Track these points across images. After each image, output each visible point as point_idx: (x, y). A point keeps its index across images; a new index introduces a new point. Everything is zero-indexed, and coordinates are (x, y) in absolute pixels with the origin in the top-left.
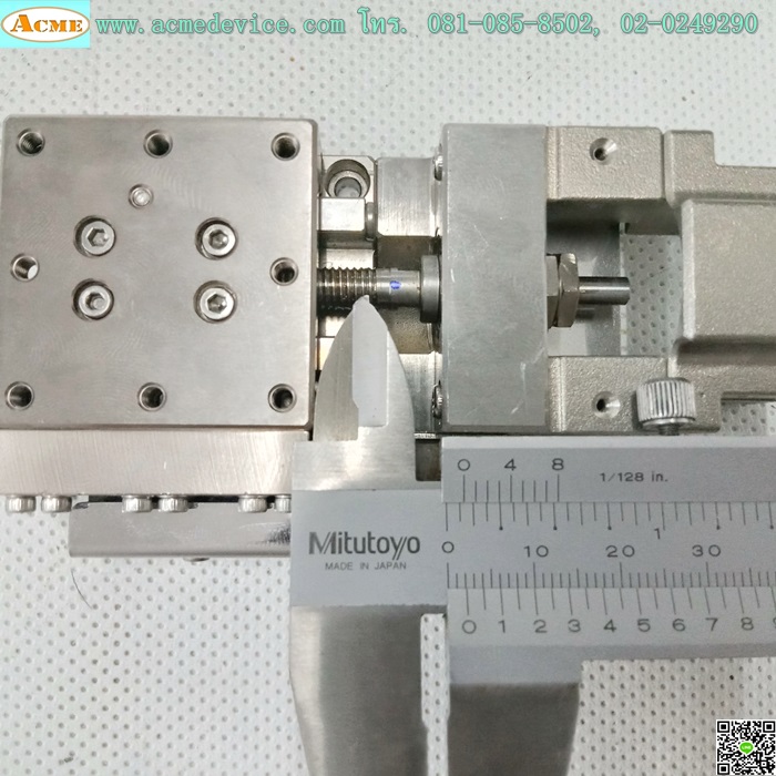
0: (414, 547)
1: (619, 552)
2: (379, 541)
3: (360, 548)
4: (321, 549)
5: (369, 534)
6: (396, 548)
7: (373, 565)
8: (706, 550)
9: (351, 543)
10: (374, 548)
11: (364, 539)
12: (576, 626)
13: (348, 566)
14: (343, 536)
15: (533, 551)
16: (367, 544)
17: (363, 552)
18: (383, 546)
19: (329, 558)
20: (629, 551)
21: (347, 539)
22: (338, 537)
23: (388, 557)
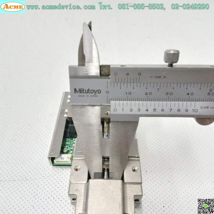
0: (99, 92)
1: (148, 94)
2: (91, 91)
3: (86, 92)
4: (77, 92)
5: (89, 89)
6: (95, 92)
7: (90, 96)
8: (169, 94)
9: (84, 91)
10: (90, 92)
11: (87, 90)
12: (139, 110)
13: (84, 96)
14: (82, 89)
15: (128, 94)
16: (88, 91)
17: (87, 93)
18: (92, 92)
19: (79, 94)
20: (151, 94)
21: (83, 90)
22: (81, 90)
23: (93, 94)
